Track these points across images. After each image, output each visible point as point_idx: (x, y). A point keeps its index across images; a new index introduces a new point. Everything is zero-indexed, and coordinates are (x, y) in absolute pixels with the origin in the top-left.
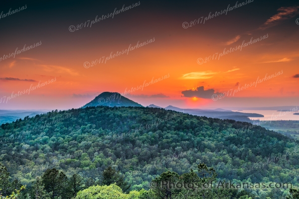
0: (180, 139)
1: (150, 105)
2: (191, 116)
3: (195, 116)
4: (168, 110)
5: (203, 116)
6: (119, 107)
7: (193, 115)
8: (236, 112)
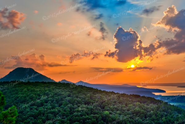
0: (89, 112)
1: (63, 80)
2: (100, 90)
3: (104, 91)
4: (79, 86)
5: (111, 91)
6: (33, 82)
7: (102, 90)
8: (141, 88)
